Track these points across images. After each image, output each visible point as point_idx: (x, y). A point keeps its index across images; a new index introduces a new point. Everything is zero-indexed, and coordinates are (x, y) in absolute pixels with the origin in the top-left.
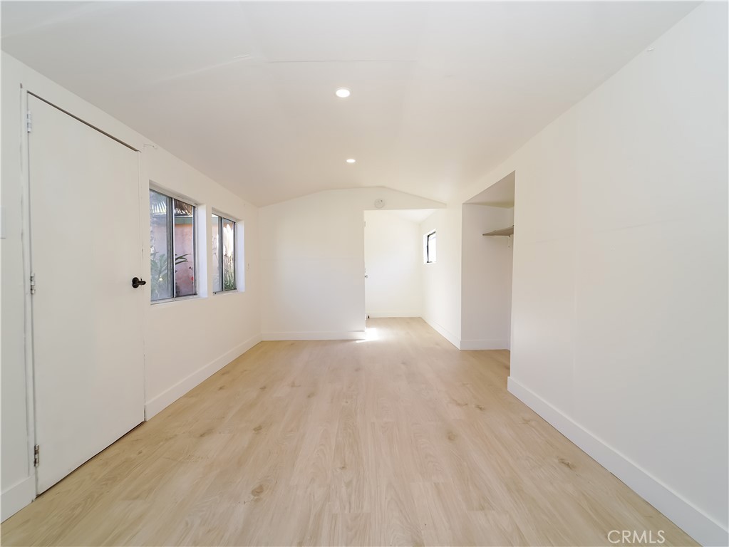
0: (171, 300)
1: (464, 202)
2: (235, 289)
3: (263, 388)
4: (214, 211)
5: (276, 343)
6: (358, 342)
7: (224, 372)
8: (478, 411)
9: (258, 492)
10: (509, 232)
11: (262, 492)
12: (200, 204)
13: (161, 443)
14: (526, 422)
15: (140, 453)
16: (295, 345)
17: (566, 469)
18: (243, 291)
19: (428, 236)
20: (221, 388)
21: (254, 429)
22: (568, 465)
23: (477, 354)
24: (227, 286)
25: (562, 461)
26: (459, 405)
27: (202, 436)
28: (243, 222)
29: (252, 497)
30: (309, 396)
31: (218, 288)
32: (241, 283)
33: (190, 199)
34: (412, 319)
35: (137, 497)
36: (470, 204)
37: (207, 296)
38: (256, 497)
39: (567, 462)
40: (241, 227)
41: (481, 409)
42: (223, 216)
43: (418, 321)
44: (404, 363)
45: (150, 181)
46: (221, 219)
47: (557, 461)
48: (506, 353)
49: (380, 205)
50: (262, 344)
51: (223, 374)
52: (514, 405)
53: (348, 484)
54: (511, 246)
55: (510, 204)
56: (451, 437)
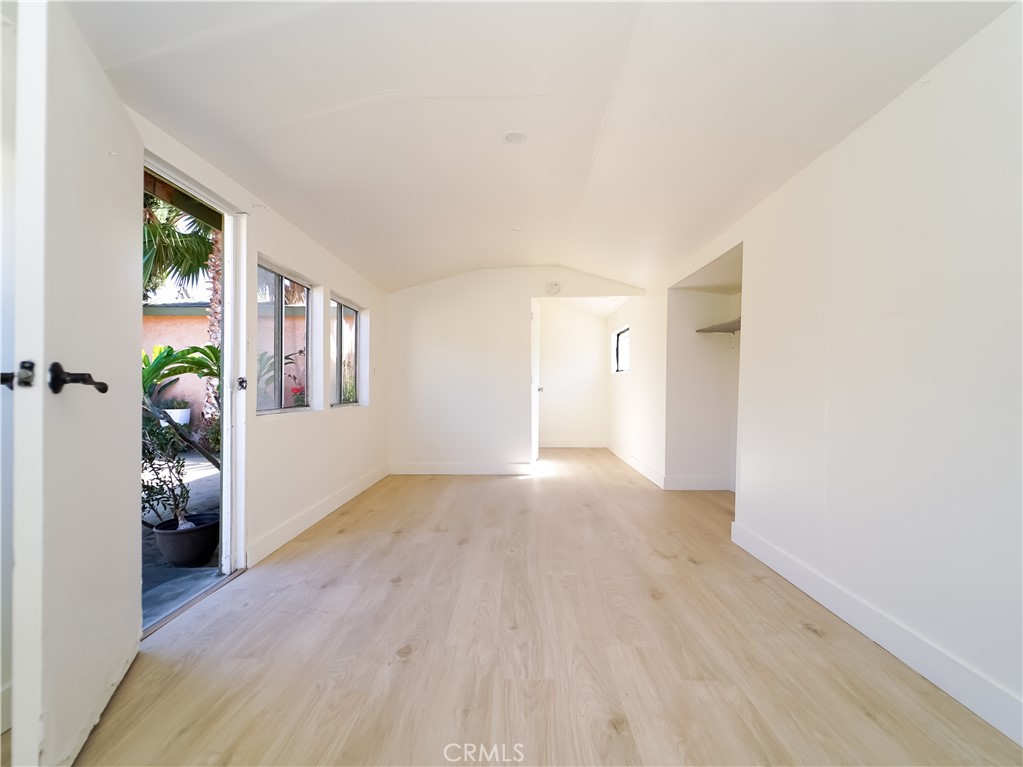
0: (279, 411)
1: (670, 286)
2: (356, 402)
3: (398, 533)
4: (334, 296)
5: (409, 477)
6: (520, 478)
7: (344, 511)
8: (691, 565)
9: (405, 652)
10: (734, 328)
11: (410, 653)
12: (316, 286)
13: (272, 594)
14: (758, 579)
15: (246, 605)
16: (436, 481)
17: (813, 636)
18: (367, 405)
19: (618, 335)
20: (341, 532)
21: (392, 581)
22: (815, 631)
23: (687, 495)
24: (346, 397)
25: (808, 627)
26: (664, 557)
27: (324, 586)
28: (368, 312)
29: (398, 658)
30: (460, 544)
31: (334, 399)
32: (364, 394)
33: (304, 279)
34: (594, 450)
35: (250, 655)
36: (678, 288)
37: (322, 409)
38: (404, 659)
39: (814, 628)
40: (365, 319)
41: (695, 562)
42: (343, 303)
43: (604, 453)
44: (587, 505)
45: (259, 253)
46: (340, 306)
47: (800, 626)
48: (730, 495)
49: (554, 289)
50: (389, 479)
51: (342, 514)
52: (741, 558)
53: (523, 647)
54: (736, 347)
55: (736, 288)
56: (656, 595)
